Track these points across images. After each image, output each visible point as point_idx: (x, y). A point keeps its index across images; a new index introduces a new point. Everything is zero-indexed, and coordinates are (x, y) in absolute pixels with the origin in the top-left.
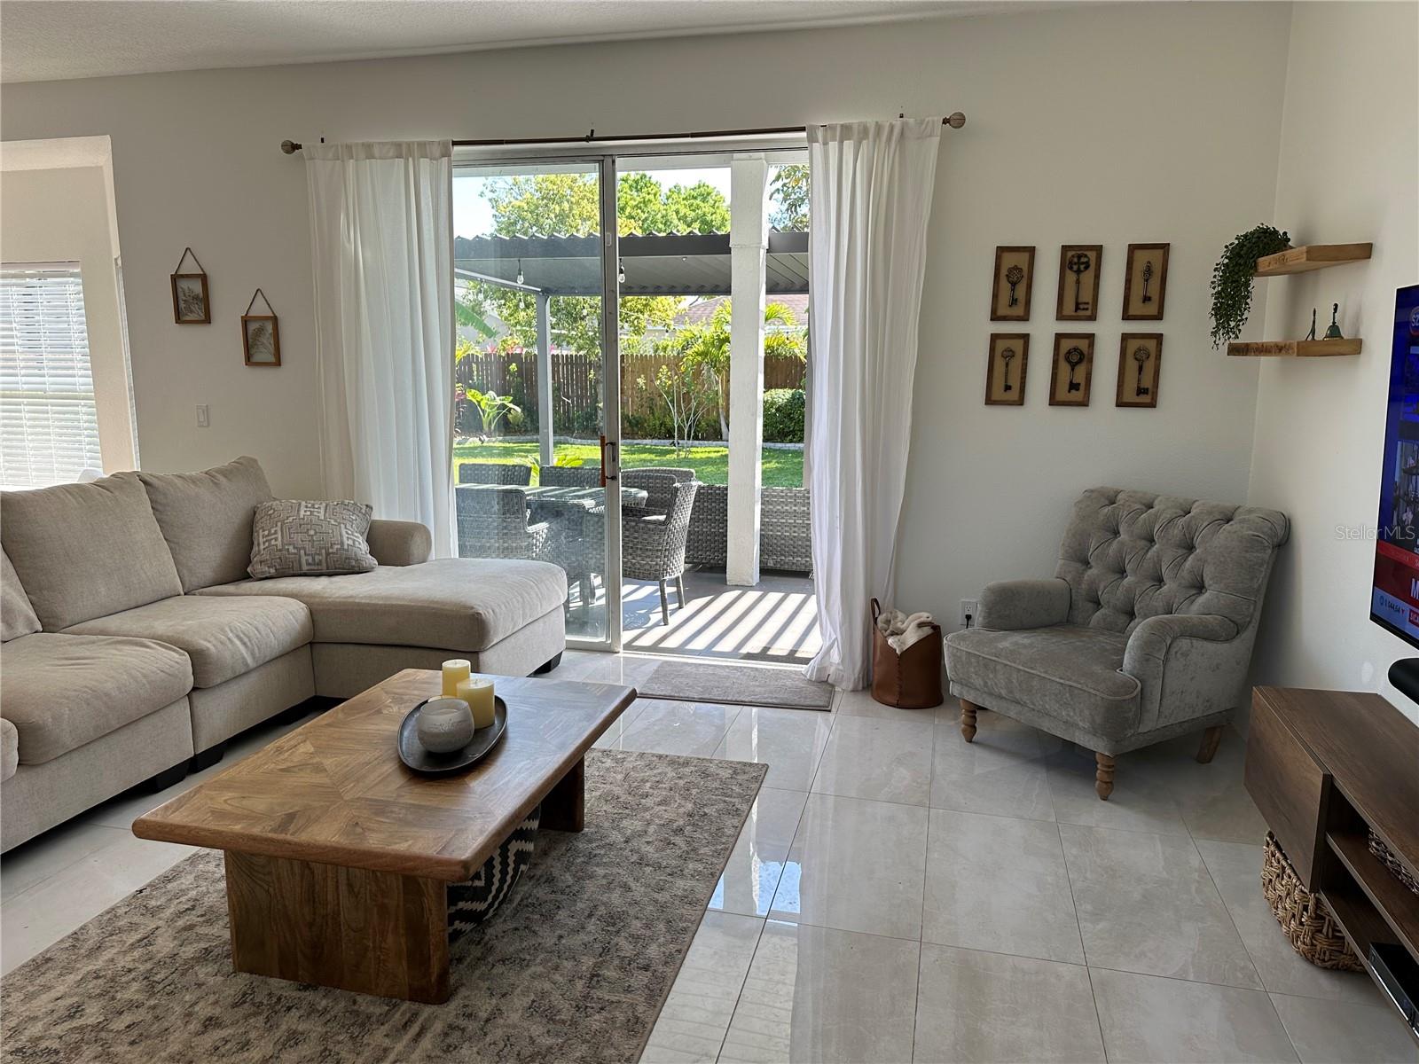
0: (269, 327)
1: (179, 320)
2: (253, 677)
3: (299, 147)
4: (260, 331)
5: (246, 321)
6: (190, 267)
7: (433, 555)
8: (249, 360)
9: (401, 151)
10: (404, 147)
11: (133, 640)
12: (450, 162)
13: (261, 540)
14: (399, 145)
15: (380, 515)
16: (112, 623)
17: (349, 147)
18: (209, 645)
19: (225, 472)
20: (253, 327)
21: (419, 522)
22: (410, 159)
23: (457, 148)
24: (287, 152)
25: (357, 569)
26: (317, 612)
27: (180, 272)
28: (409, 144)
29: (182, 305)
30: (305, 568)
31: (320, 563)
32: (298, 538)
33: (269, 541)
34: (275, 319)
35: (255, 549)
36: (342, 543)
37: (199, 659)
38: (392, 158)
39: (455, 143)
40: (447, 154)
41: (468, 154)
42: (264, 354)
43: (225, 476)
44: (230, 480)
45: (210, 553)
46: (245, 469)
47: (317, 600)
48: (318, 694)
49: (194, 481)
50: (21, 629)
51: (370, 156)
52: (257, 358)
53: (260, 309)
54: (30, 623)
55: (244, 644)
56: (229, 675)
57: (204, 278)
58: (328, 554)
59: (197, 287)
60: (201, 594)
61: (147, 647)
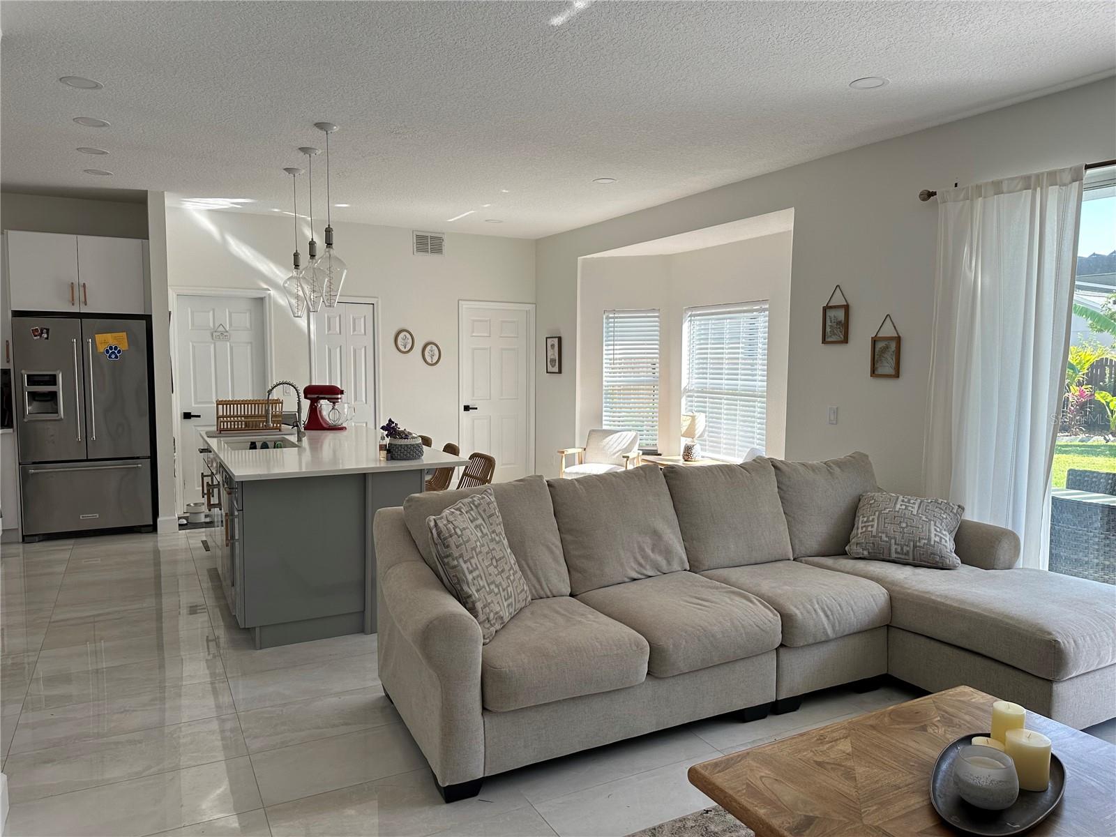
0: (893, 346)
1: (824, 341)
2: (832, 646)
3: (934, 194)
4: (887, 348)
5: (875, 341)
6: (838, 300)
7: (1020, 563)
8: (874, 372)
9: (1029, 183)
10: (1033, 179)
11: (743, 592)
12: (1081, 185)
13: (860, 525)
14: (1028, 178)
15: (973, 515)
16: (734, 574)
17: (979, 187)
18: (797, 612)
19: (839, 464)
20: (880, 345)
21: (1010, 528)
22: (1039, 189)
23: (1089, 171)
24: (924, 200)
25: (937, 564)
26: (896, 599)
27: (830, 305)
28: (1038, 176)
29: (828, 329)
30: (894, 556)
31: (907, 554)
32: (890, 528)
33: (867, 526)
34: (898, 340)
35: (854, 532)
36: (929, 539)
37: (787, 621)
38: (1021, 190)
39: (1088, 167)
40: (1077, 177)
41: (1104, 174)
42: (887, 368)
43: (840, 467)
44: (842, 470)
45: (818, 530)
46: (858, 463)
47: (898, 589)
48: (890, 673)
49: (813, 468)
50: (676, 566)
51: (998, 191)
52: (880, 371)
53: (888, 331)
54: (682, 562)
55: (827, 616)
56: (811, 640)
57: (847, 308)
58: (915, 546)
59: (840, 315)
60: (807, 563)
61: (751, 602)
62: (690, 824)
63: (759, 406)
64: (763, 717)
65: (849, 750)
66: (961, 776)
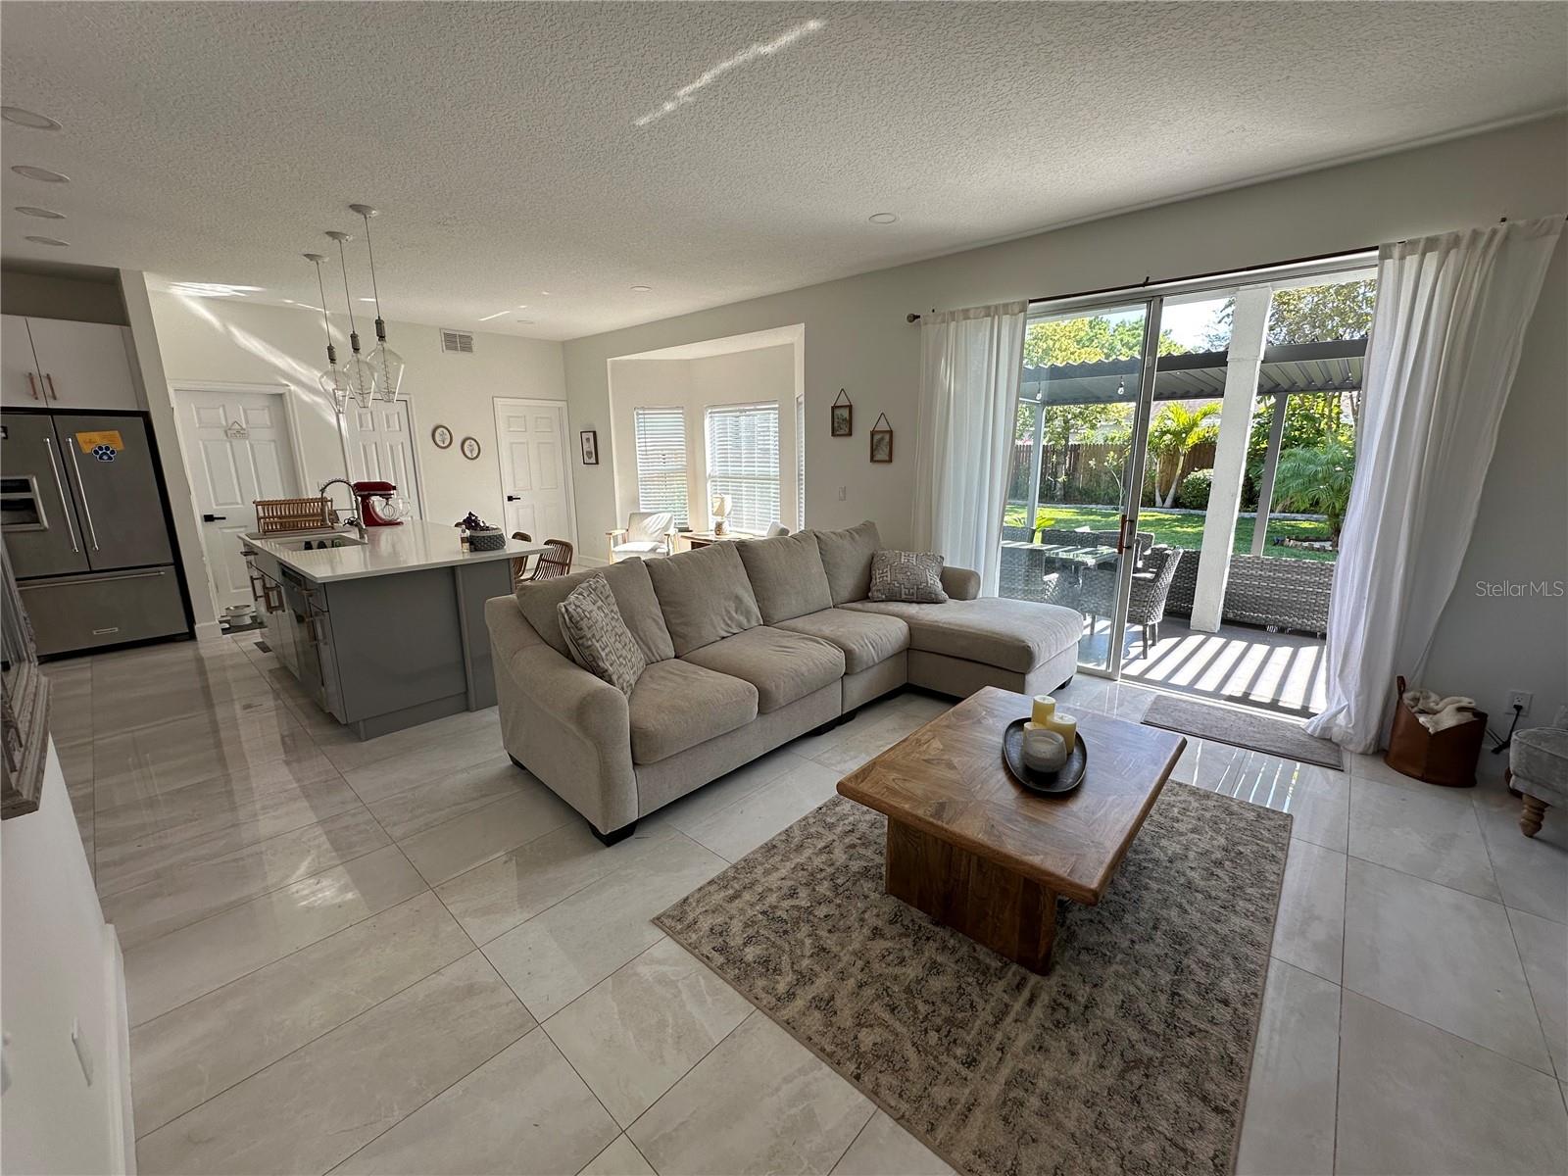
0: (887, 437)
1: (833, 434)
2: (875, 669)
3: (918, 317)
4: (882, 439)
5: (873, 434)
6: (843, 401)
7: (980, 595)
8: (872, 459)
9: (989, 312)
10: (993, 309)
11: (813, 637)
12: (1026, 315)
13: (878, 576)
14: (989, 307)
15: (947, 564)
16: (799, 623)
17: (952, 313)
18: (854, 647)
19: (857, 531)
20: (877, 437)
21: (973, 569)
22: (996, 317)
23: (1031, 305)
24: (911, 321)
25: (934, 600)
26: (914, 628)
27: (838, 404)
28: (996, 307)
29: (836, 425)
30: (903, 596)
31: (913, 594)
32: (900, 576)
33: (882, 578)
34: (891, 432)
35: (874, 580)
36: (927, 582)
37: (849, 654)
38: (983, 317)
39: (1031, 301)
40: (1023, 310)
41: (1038, 308)
42: (882, 455)
43: (857, 533)
44: (860, 536)
45: (848, 582)
46: (867, 529)
47: (914, 621)
48: (910, 682)
49: (840, 536)
50: (754, 623)
51: (967, 318)
52: (878, 457)
53: (883, 426)
54: (758, 620)
55: (874, 647)
56: (865, 667)
57: (850, 407)
58: (918, 589)
59: (845, 413)
60: (843, 608)
61: (818, 643)
62: (811, 820)
63: (774, 488)
64: (833, 728)
65: (941, 747)
66: (1031, 753)
